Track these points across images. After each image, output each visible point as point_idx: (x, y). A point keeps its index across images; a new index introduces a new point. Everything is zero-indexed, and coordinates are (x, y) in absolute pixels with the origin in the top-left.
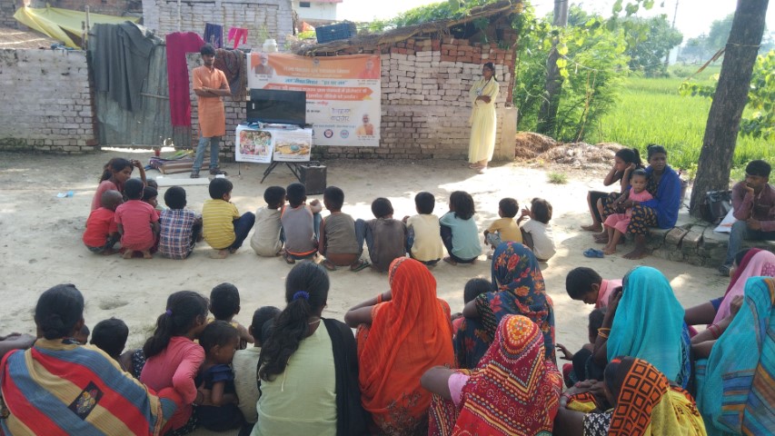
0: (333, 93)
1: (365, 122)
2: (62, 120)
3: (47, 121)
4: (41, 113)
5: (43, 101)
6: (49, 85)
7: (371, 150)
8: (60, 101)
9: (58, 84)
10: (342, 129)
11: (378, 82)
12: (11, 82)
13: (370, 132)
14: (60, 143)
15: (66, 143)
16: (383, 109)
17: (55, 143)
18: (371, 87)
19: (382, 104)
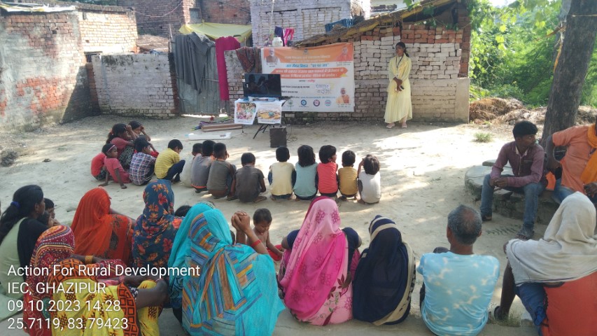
0: (319, 73)
1: (343, 93)
2: (157, 97)
3: (150, 98)
4: (146, 93)
5: (147, 86)
6: (149, 76)
7: (348, 115)
8: (156, 86)
9: (154, 75)
10: (326, 99)
11: (352, 63)
12: (129, 75)
13: (347, 101)
14: (157, 112)
15: (160, 112)
16: (356, 84)
17: (154, 111)
18: (347, 67)
19: (355, 79)
